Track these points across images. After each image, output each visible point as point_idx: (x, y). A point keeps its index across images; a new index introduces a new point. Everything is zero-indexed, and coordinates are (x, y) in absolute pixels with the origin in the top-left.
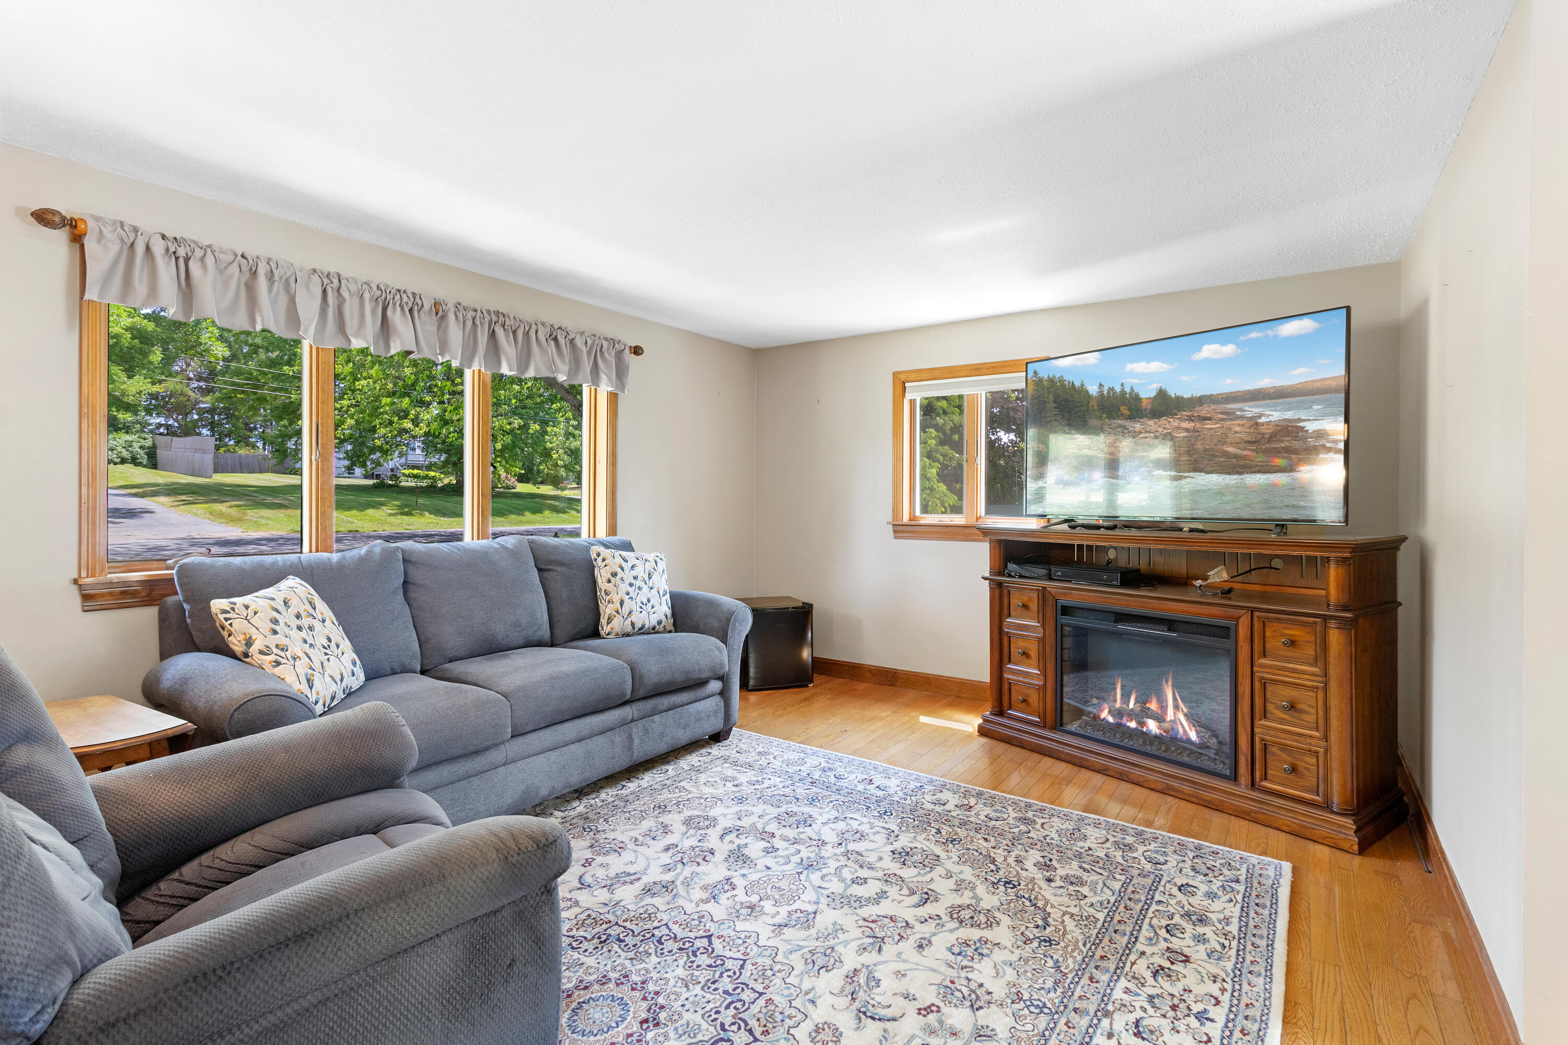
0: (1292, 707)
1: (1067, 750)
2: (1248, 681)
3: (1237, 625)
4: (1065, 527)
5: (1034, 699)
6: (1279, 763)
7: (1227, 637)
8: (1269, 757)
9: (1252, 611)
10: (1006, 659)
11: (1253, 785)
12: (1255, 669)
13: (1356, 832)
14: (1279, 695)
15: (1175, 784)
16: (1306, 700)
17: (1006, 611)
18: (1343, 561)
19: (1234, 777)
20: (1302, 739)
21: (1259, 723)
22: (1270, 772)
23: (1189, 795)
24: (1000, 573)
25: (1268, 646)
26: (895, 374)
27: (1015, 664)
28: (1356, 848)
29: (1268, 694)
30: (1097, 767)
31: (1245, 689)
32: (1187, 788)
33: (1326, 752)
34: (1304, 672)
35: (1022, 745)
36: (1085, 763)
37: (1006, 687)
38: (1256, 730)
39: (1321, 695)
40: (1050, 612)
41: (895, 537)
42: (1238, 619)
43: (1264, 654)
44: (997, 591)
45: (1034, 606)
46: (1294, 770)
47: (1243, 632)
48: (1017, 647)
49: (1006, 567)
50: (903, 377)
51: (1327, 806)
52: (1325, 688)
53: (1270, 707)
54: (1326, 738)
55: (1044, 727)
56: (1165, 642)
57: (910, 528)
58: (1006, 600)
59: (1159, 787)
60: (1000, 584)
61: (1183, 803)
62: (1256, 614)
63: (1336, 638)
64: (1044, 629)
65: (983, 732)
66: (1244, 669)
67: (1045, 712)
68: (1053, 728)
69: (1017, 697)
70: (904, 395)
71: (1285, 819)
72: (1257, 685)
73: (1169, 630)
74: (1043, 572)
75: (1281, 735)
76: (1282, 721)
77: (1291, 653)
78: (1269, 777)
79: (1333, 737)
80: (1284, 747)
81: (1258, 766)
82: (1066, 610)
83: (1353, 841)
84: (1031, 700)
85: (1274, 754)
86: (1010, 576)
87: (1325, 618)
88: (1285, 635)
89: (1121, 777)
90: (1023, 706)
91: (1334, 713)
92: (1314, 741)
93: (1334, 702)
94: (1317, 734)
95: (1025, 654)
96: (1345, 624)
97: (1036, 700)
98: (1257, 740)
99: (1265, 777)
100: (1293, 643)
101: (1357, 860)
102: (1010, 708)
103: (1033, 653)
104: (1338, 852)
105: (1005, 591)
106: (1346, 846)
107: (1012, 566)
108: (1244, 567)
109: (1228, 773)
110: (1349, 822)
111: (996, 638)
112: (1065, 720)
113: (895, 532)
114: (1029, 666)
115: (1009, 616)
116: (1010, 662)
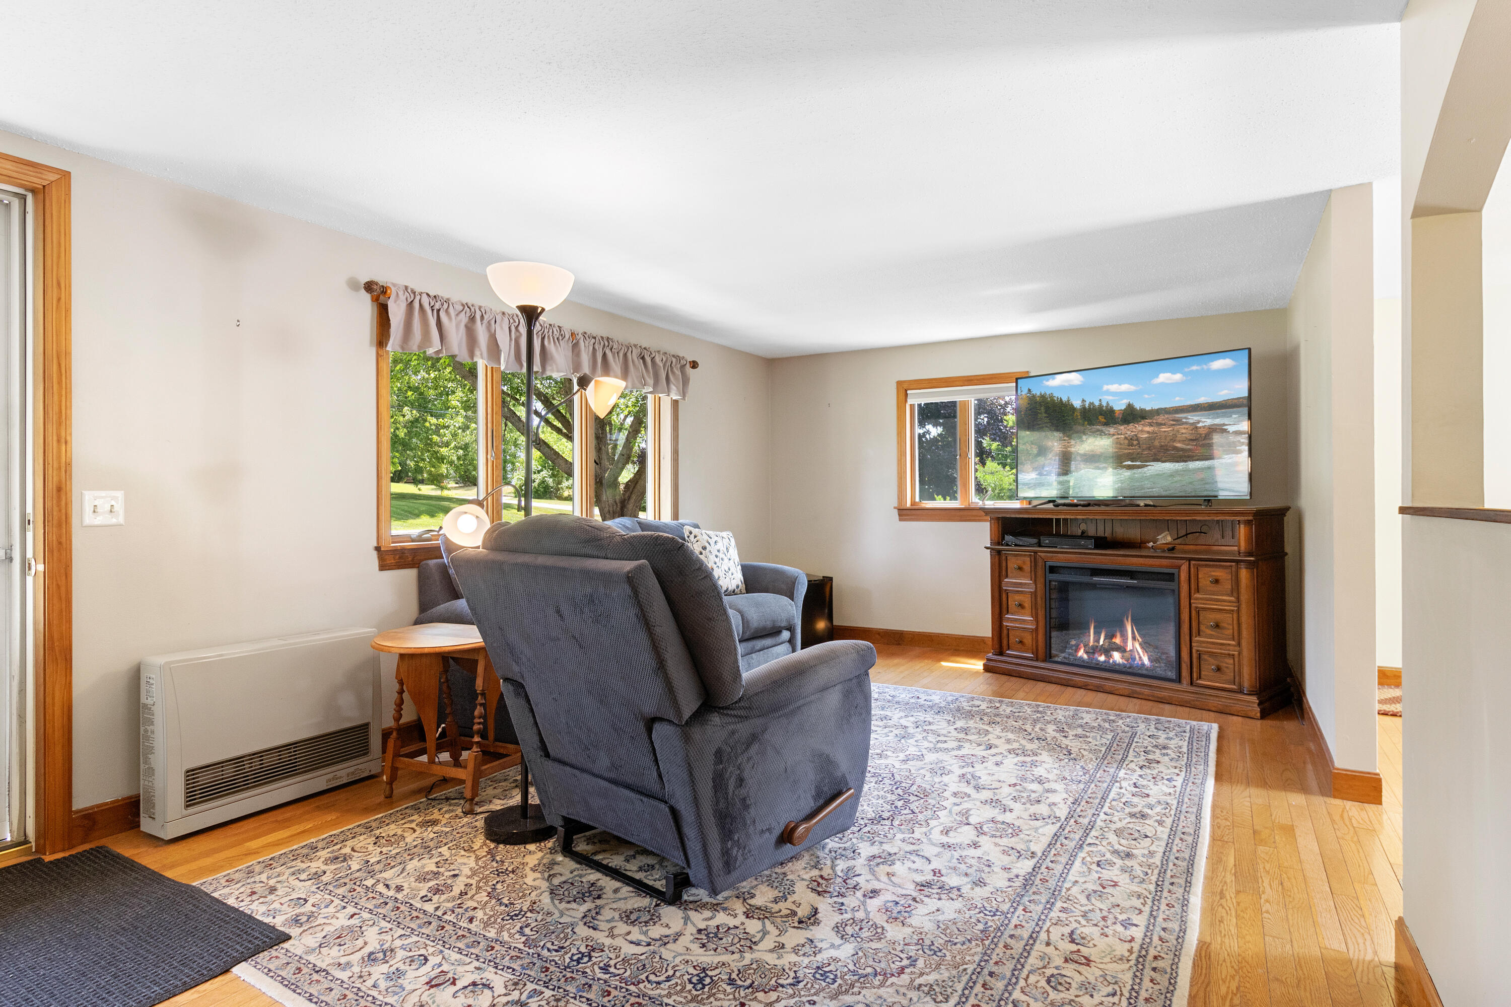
0: (1217, 626)
1: (1056, 674)
2: (1187, 610)
3: (1179, 572)
4: (1051, 506)
5: (1028, 639)
6: (1209, 666)
7: (1172, 580)
8: (1202, 662)
9: (1190, 560)
10: (1004, 611)
11: (1192, 684)
12: (1192, 601)
13: (1259, 705)
14: (1209, 618)
15: (1137, 689)
16: (1227, 620)
17: (1004, 573)
18: (1248, 523)
19: (1179, 680)
20: (1224, 647)
21: (1195, 639)
22: (1203, 673)
23: (1148, 695)
24: (999, 544)
25: (1200, 585)
26: (899, 383)
27: (1012, 614)
28: (1259, 715)
29: (1201, 618)
30: (1079, 685)
31: (1185, 616)
32: (1146, 691)
33: (1239, 654)
34: (1224, 601)
35: (1020, 676)
36: (1071, 683)
37: (1005, 632)
38: (1193, 644)
39: (1235, 615)
40: (1040, 572)
41: (900, 520)
42: (1179, 567)
43: (1198, 591)
44: (997, 557)
45: (1027, 568)
46: (1219, 669)
47: (1184, 576)
48: (1014, 600)
49: (1003, 538)
50: (905, 386)
51: (1241, 692)
52: (1238, 611)
53: (1202, 628)
54: (1239, 644)
55: (1037, 660)
56: (1129, 587)
57: (914, 512)
58: (1004, 564)
59: (1126, 694)
60: (999, 552)
61: (1143, 702)
62: (1193, 562)
63: (1244, 574)
64: (1036, 585)
65: (987, 669)
66: (1184, 602)
67: (1037, 650)
68: (1044, 661)
69: (1013, 639)
70: (906, 401)
71: (1213, 703)
72: (1194, 613)
73: (1132, 579)
74: (1035, 541)
75: (1209, 646)
76: (1211, 636)
77: (1215, 588)
78: (1202, 676)
79: (1244, 643)
80: (1212, 654)
81: (1195, 670)
82: (1053, 570)
83: (1256, 710)
84: (1025, 641)
85: (1206, 660)
86: (1008, 545)
87: (1237, 562)
88: (1212, 576)
89: (1098, 689)
90: (1020, 646)
91: (1244, 626)
92: (1231, 648)
93: (1244, 618)
94: (1234, 643)
95: (1021, 606)
96: (1250, 565)
97: (1030, 641)
98: (1194, 651)
99: (1200, 678)
100: (1217, 581)
101: (1259, 722)
102: (1008, 649)
103: (1027, 604)
104: (1247, 720)
105: (1004, 558)
106: (1252, 714)
107: (1008, 538)
108: (1183, 532)
109: (1174, 677)
110: (1254, 699)
111: (997, 595)
112: (1053, 652)
113: (899, 515)
114: (1024, 615)
115: (1007, 577)
116: (1008, 612)
